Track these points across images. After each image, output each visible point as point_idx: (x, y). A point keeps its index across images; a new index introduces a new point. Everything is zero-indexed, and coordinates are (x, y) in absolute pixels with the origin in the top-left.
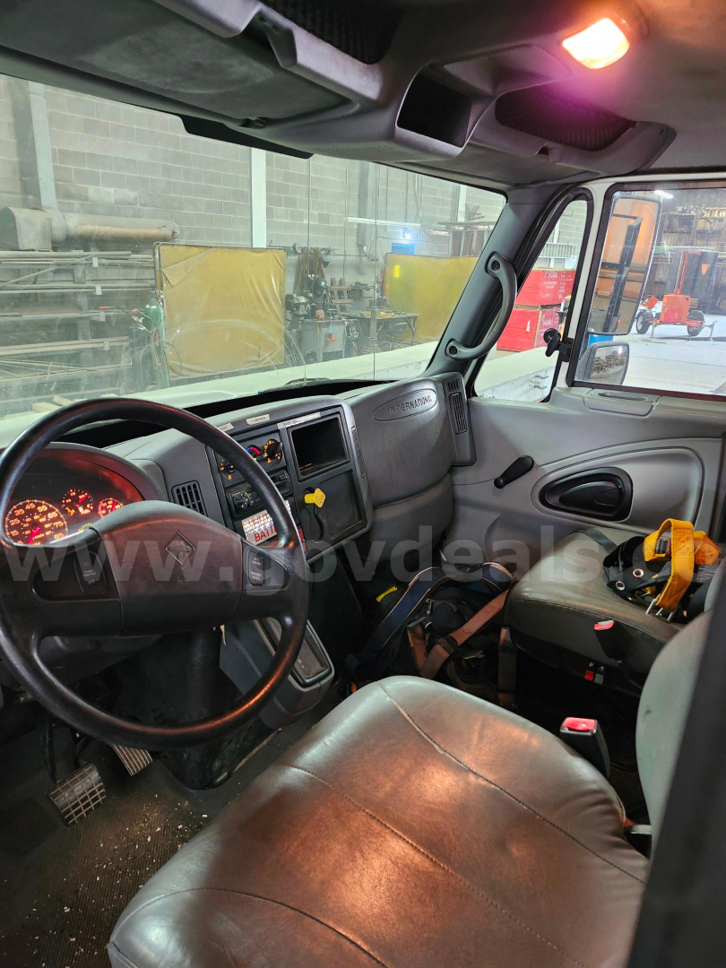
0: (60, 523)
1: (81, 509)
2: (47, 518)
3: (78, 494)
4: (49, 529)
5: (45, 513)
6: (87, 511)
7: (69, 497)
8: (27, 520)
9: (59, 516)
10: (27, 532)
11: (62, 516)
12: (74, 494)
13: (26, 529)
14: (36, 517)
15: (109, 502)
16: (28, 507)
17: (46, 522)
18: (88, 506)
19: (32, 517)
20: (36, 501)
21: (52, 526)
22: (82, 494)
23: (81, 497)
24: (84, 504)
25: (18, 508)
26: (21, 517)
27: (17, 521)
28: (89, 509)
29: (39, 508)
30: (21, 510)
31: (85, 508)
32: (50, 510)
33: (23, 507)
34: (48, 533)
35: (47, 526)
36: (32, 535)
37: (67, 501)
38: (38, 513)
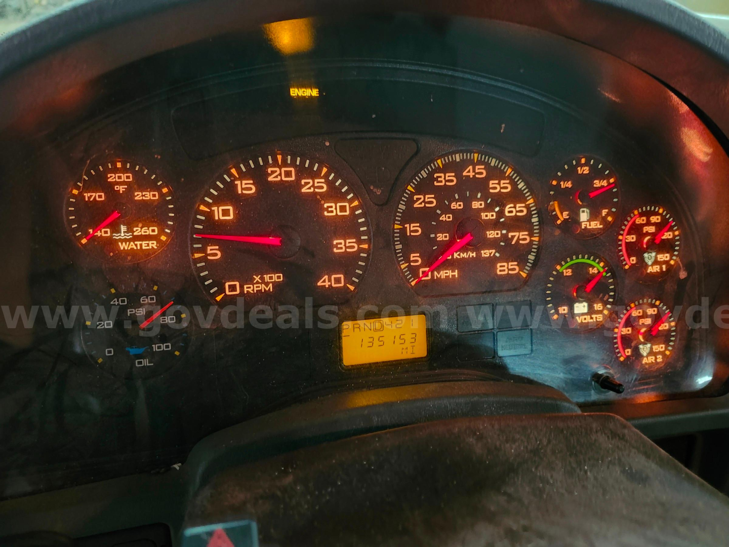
0: (523, 235)
1: (584, 216)
2: (501, 214)
3: (596, 173)
4: (493, 244)
5: (500, 200)
6: (596, 225)
7: (570, 174)
8: (455, 206)
9: (529, 215)
10: (442, 237)
11: (535, 220)
12: (586, 170)
13: (443, 227)
14: (476, 205)
15: (654, 219)
16: (468, 172)
17: (495, 225)
18: (604, 212)
19: (467, 203)
20: (493, 162)
21: (505, 238)
22: (602, 178)
23: (597, 183)
24: (595, 205)
25: (445, 169)
26: (444, 194)
27: (431, 200)
28: (604, 220)
29: (492, 183)
30: (450, 176)
31: (594, 216)
32: (516, 196)
33: (457, 168)
34: (486, 253)
35: (492, 234)
36: (448, 247)
37: (563, 185)
38: (486, 196)
